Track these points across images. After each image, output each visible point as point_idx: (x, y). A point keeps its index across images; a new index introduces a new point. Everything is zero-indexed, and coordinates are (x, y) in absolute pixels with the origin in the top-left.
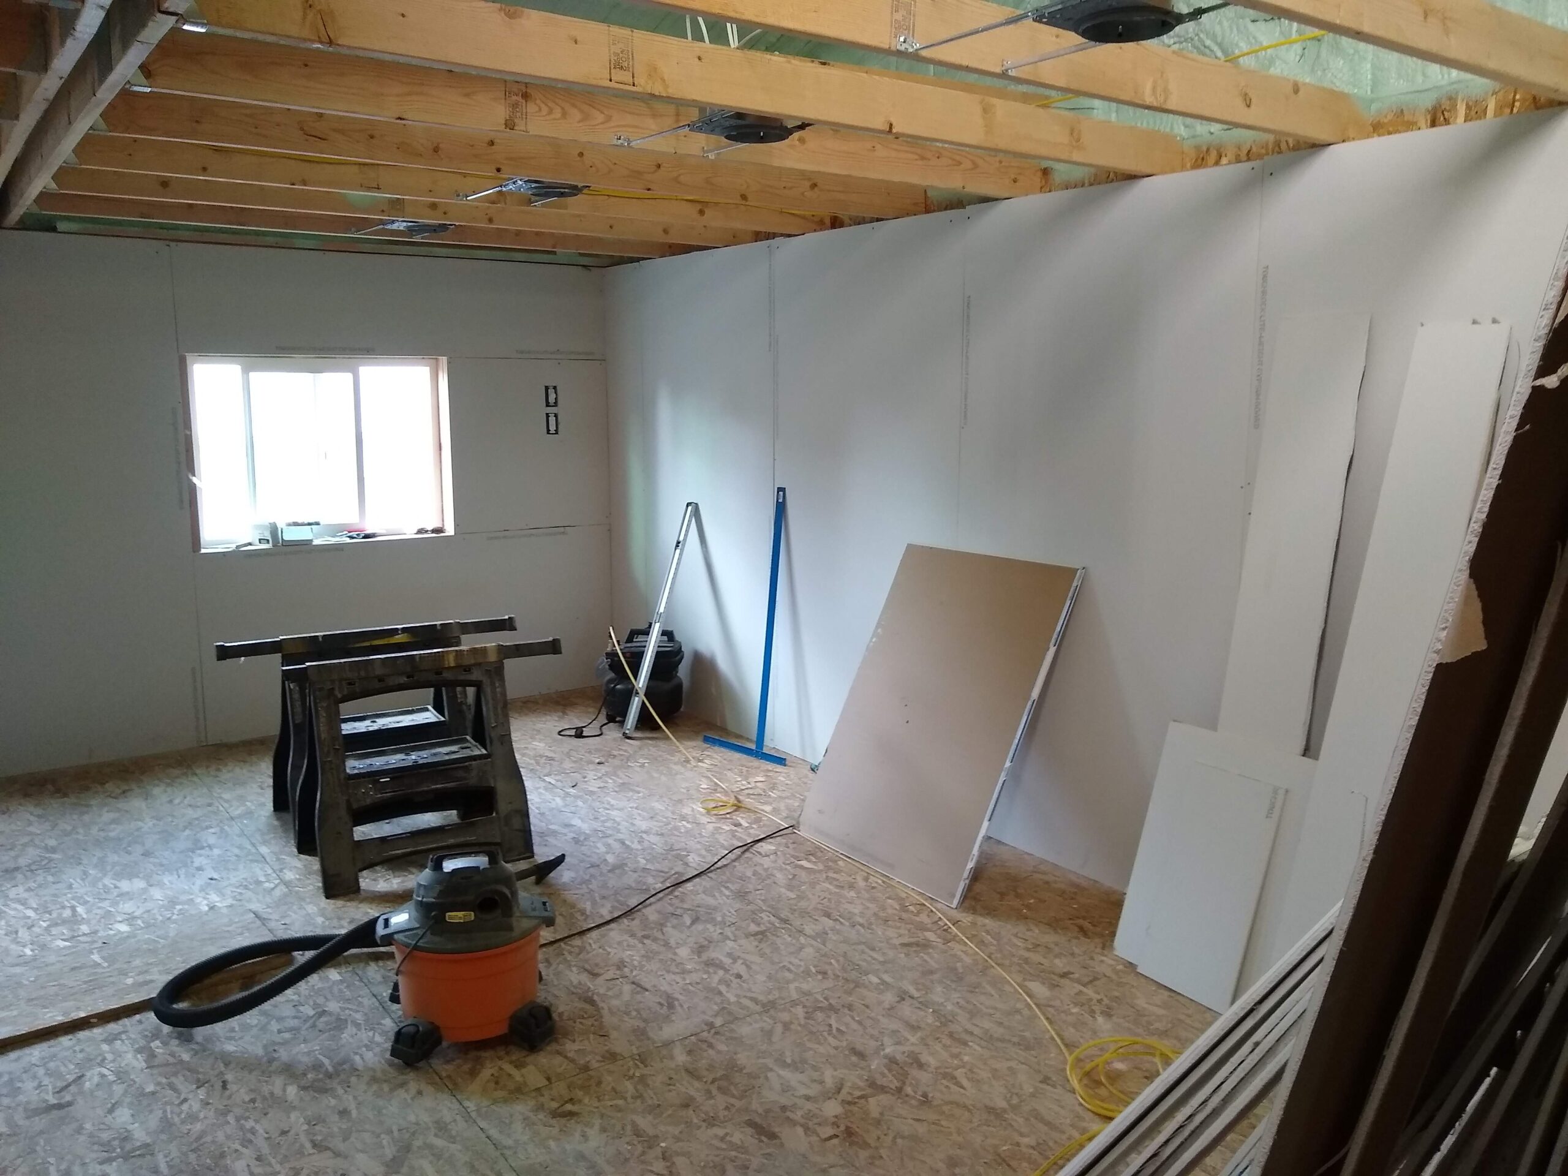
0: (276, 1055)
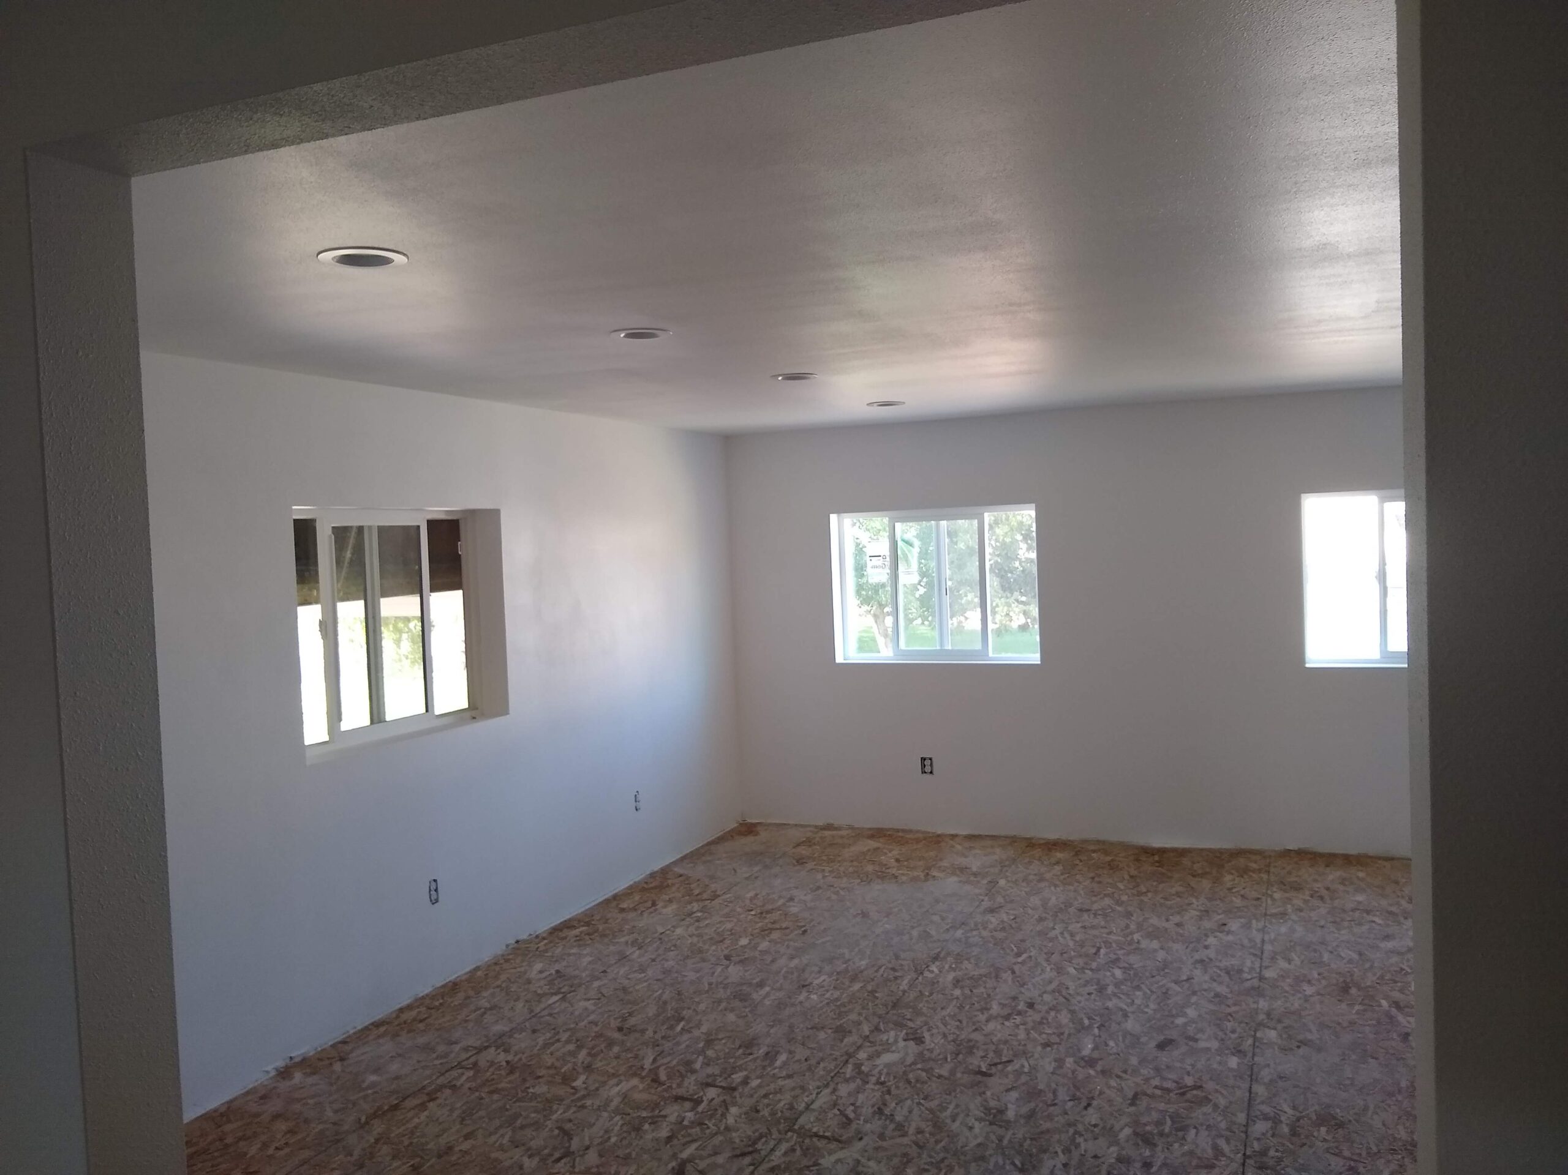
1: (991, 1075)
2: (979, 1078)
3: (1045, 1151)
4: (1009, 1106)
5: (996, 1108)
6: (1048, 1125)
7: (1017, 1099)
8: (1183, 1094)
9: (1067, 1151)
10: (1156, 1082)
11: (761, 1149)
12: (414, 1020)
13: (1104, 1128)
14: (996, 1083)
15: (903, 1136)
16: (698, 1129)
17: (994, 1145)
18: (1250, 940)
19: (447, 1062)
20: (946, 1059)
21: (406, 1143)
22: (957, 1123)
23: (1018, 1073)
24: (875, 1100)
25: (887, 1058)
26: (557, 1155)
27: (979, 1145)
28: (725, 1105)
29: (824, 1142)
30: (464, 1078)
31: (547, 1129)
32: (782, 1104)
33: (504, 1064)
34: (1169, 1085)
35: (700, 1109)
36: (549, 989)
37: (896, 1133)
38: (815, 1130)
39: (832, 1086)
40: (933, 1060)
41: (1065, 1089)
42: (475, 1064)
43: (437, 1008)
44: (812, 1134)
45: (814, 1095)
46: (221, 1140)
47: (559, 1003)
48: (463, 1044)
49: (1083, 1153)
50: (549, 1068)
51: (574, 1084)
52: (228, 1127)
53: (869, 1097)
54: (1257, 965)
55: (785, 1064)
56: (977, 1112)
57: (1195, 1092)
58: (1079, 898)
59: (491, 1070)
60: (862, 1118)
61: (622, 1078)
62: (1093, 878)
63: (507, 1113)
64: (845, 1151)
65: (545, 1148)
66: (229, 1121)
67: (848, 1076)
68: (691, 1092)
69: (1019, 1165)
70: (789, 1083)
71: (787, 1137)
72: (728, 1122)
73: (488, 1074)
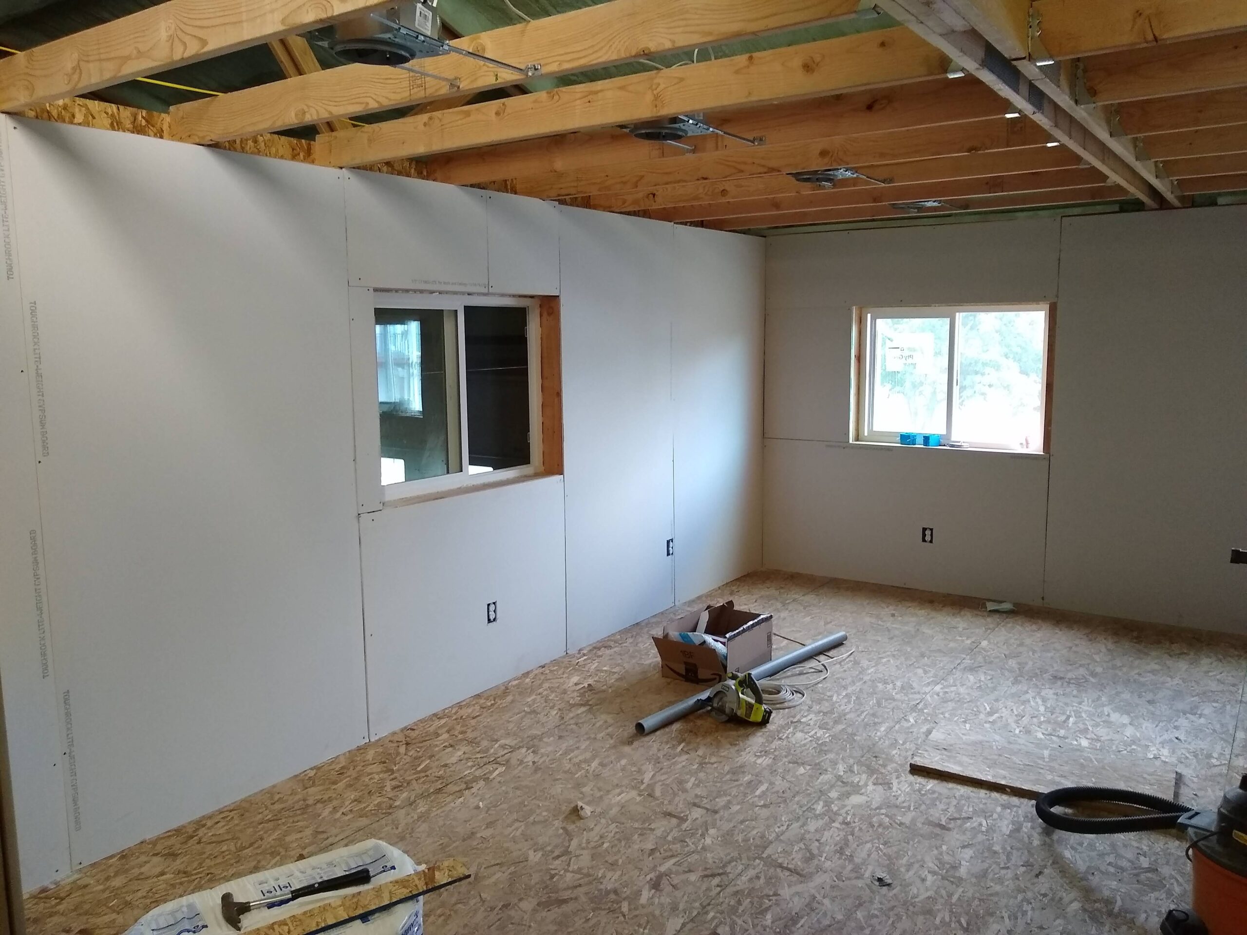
0: (1090, 877)
1: (949, 829)
2: (938, 830)
3: (992, 914)
4: (963, 863)
5: (948, 863)
6: (998, 888)
7: (971, 857)
8: (1137, 875)
9: (1014, 917)
10: (1111, 859)
11: (730, 873)
12: (468, 716)
13: (1053, 899)
14: (955, 838)
15: (857, 878)
16: (678, 846)
17: (943, 901)
18: (1222, 725)
19: (486, 757)
20: (910, 806)
21: (441, 823)
22: (911, 873)
23: (976, 831)
24: (838, 838)
25: (856, 799)
26: (556, 853)
27: (929, 898)
28: (706, 827)
29: (787, 873)
30: (497, 772)
31: (554, 828)
32: (755, 832)
33: (531, 763)
34: (1124, 863)
35: (684, 826)
36: (580, 700)
37: (853, 875)
38: (780, 861)
39: (802, 820)
40: (897, 807)
41: (1019, 854)
42: (508, 761)
43: (489, 708)
44: (777, 864)
45: (785, 827)
46: (304, 800)
47: (584, 714)
48: (502, 742)
49: (1029, 922)
50: (565, 772)
51: (584, 790)
52: (312, 790)
53: (833, 835)
54: (1227, 752)
55: (764, 793)
56: (931, 865)
57: (1149, 875)
58: (1055, 665)
59: (520, 768)
60: (825, 855)
61: (624, 788)
62: (1071, 648)
63: (525, 809)
64: (802, 885)
65: (549, 844)
66: (314, 785)
67: (818, 812)
68: (679, 810)
69: (965, 925)
70: (765, 813)
71: (755, 864)
72: (706, 843)
73: (516, 771)
